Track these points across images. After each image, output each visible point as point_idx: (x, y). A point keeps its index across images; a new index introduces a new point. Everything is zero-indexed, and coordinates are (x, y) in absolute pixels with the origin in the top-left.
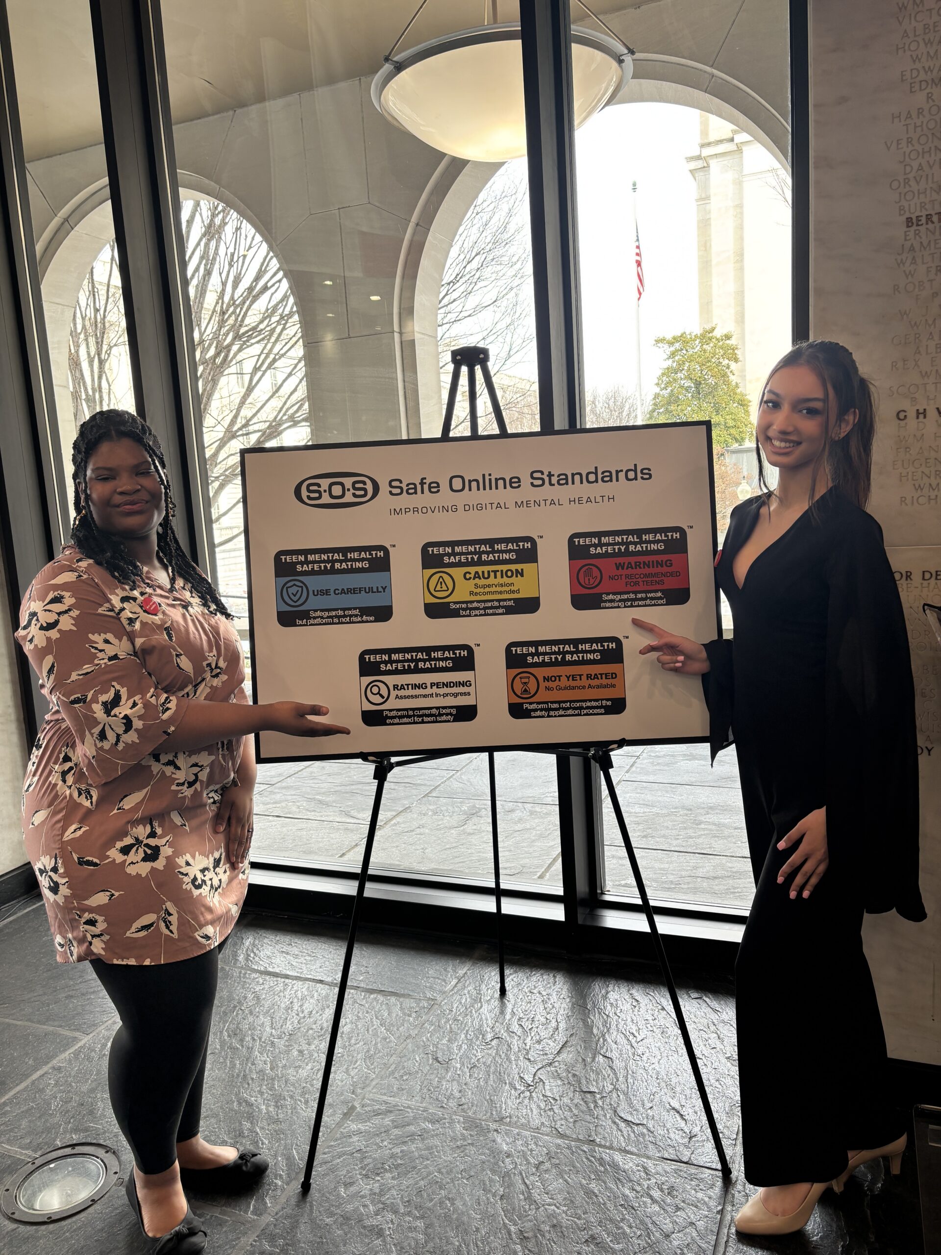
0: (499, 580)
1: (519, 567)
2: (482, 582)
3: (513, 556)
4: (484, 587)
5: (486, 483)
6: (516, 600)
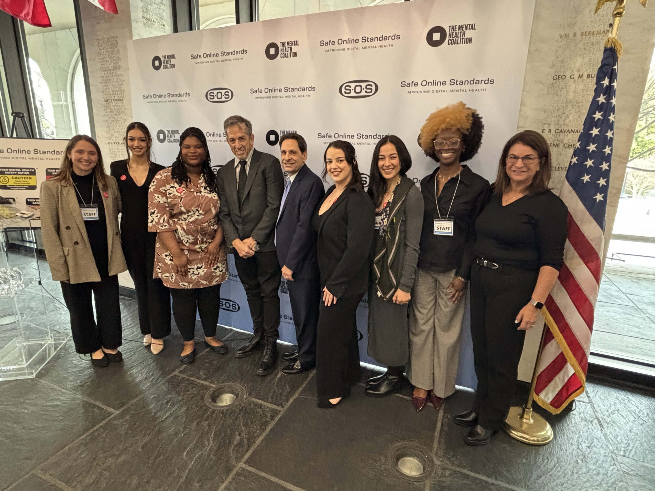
0: (24, 180)
1: (30, 176)
2: (18, 180)
3: (28, 173)
4: (19, 181)
5: (19, 151)
6: (29, 186)
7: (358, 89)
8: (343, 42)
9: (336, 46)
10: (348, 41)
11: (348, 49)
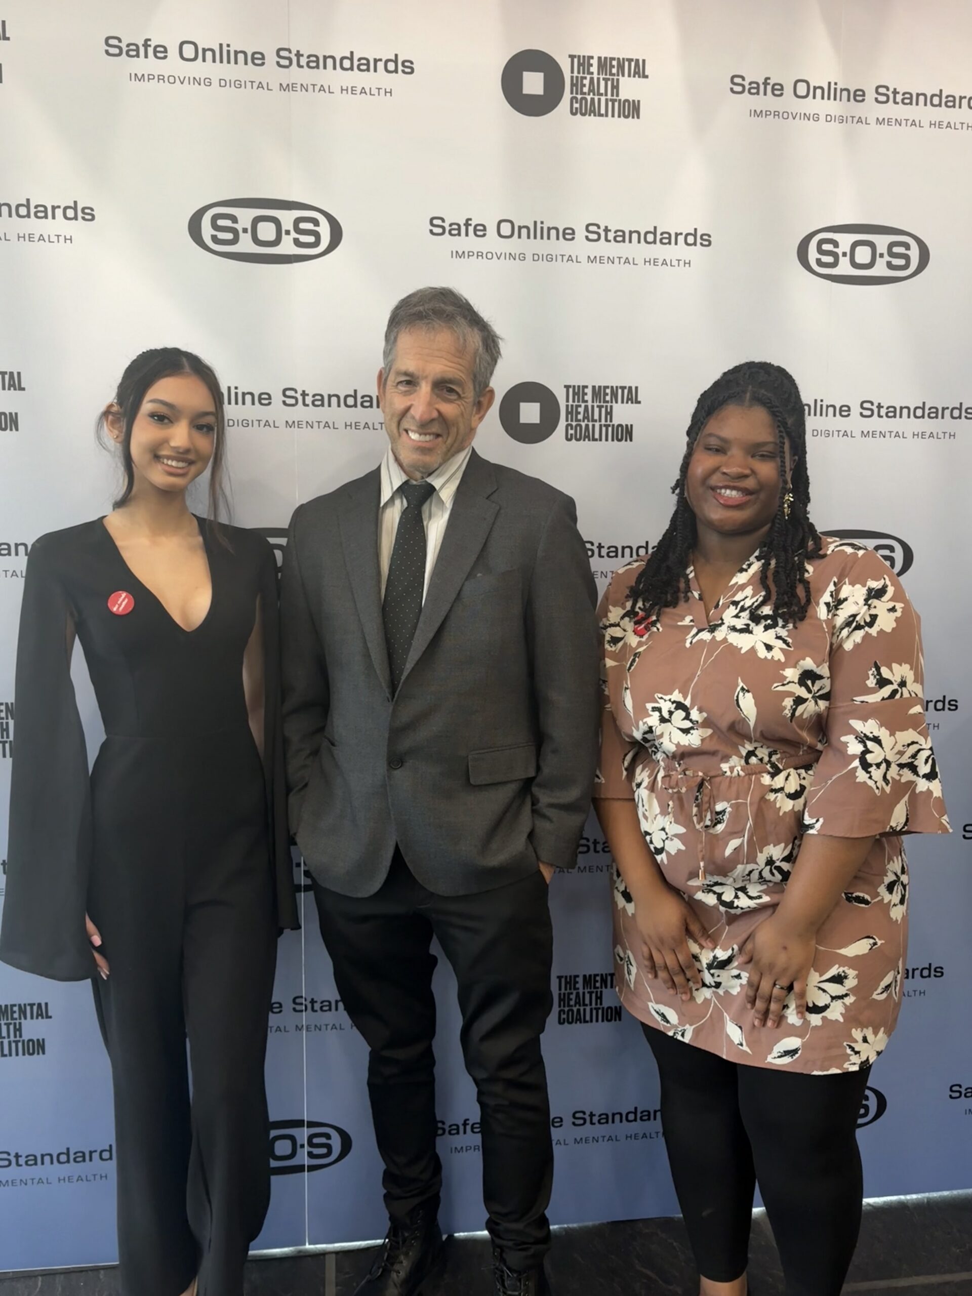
7: (863, 254)
8: (812, 91)
9: (788, 102)
10: (830, 92)
11: (829, 118)
